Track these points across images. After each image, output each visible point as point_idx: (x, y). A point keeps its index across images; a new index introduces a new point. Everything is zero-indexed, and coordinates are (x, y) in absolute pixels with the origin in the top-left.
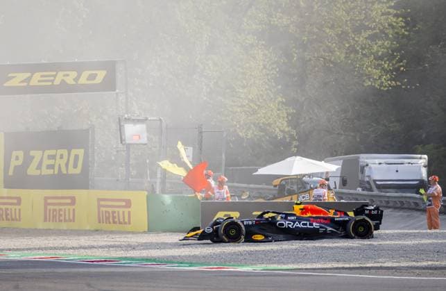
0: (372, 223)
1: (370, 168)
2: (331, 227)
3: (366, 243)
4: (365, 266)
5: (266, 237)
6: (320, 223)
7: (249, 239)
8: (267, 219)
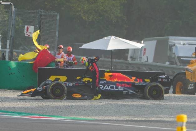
0: (163, 88)
1: (177, 47)
2: (132, 90)
3: (156, 103)
4: (149, 119)
5: (83, 95)
6: (124, 87)
7: (70, 97)
8: (84, 82)
